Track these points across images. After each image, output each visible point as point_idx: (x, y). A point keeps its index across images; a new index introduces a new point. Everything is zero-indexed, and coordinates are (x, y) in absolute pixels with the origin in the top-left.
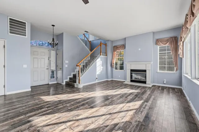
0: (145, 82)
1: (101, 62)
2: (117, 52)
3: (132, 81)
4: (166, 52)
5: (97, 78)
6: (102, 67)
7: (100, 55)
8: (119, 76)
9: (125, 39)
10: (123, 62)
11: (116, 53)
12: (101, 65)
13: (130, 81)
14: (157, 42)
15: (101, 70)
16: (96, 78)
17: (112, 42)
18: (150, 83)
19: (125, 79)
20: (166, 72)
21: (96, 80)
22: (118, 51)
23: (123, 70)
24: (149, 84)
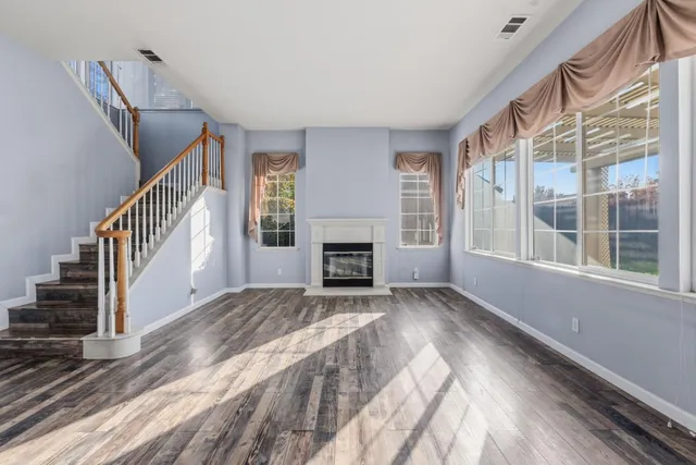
0: (369, 283)
1: (208, 213)
2: (269, 177)
3: (327, 283)
4: (418, 191)
5: (193, 291)
6: (210, 239)
7: (204, 183)
8: (280, 272)
9: (303, 132)
10: (292, 217)
11: (264, 181)
12: (207, 230)
13: (321, 284)
14: (399, 159)
15: (208, 250)
16: (189, 291)
17: (248, 133)
18: (382, 283)
19: (305, 277)
20: (418, 246)
21: (189, 297)
22: (273, 173)
23: (293, 244)
24: (382, 286)
